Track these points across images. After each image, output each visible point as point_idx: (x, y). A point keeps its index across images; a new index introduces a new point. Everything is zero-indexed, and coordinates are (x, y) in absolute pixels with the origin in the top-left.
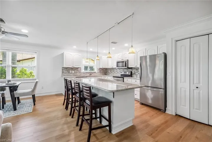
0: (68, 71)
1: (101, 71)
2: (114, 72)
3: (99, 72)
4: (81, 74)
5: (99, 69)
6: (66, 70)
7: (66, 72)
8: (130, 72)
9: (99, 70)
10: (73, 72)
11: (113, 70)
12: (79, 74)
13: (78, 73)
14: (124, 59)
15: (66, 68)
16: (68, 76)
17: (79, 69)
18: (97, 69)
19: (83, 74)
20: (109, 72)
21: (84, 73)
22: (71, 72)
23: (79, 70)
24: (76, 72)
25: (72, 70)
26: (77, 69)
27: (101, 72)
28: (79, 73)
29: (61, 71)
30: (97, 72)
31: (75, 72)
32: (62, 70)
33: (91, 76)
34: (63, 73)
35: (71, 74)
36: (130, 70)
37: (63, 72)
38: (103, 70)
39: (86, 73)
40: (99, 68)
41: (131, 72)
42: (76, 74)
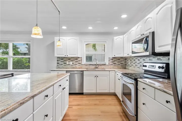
0: (65, 62)
1: (116, 62)
3: (112, 63)
5: (112, 59)
6: (62, 61)
7: (62, 63)
8: (164, 65)
9: (112, 61)
10: (71, 63)
11: (134, 60)
12: (79, 67)
13: (78, 65)
14: (145, 33)
15: (62, 58)
16: (64, 68)
17: (79, 59)
18: (109, 59)
19: (84, 66)
20: (129, 63)
21: (86, 65)
22: (68, 64)
23: (79, 61)
24: (75, 63)
25: (69, 61)
26: (76, 59)
27: (115, 64)
28: (80, 65)
29: (56, 62)
30: (107, 64)
31: (73, 63)
32: (58, 61)
33: (97, 69)
34: (58, 65)
35: (68, 66)
36: (164, 59)
37: (58, 63)
38: (119, 61)
39: (90, 65)
40: (111, 57)
41: (168, 65)
42: (74, 66)
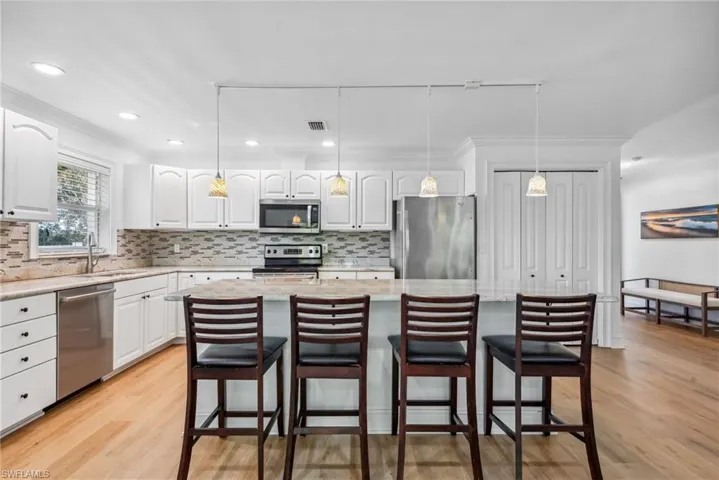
1: (131, 246)
2: (211, 252)
3: (123, 250)
4: (24, 266)
5: (124, 237)
9: (123, 241)
13: (11, 261)
18: (116, 234)
19: (39, 266)
20: (177, 248)
21: (46, 262)
23: (15, 241)
26: (2, 233)
27: (129, 251)
28: (18, 261)
30: (113, 252)
38: (139, 241)
39: (60, 259)
40: (122, 228)
41: (321, 247)
